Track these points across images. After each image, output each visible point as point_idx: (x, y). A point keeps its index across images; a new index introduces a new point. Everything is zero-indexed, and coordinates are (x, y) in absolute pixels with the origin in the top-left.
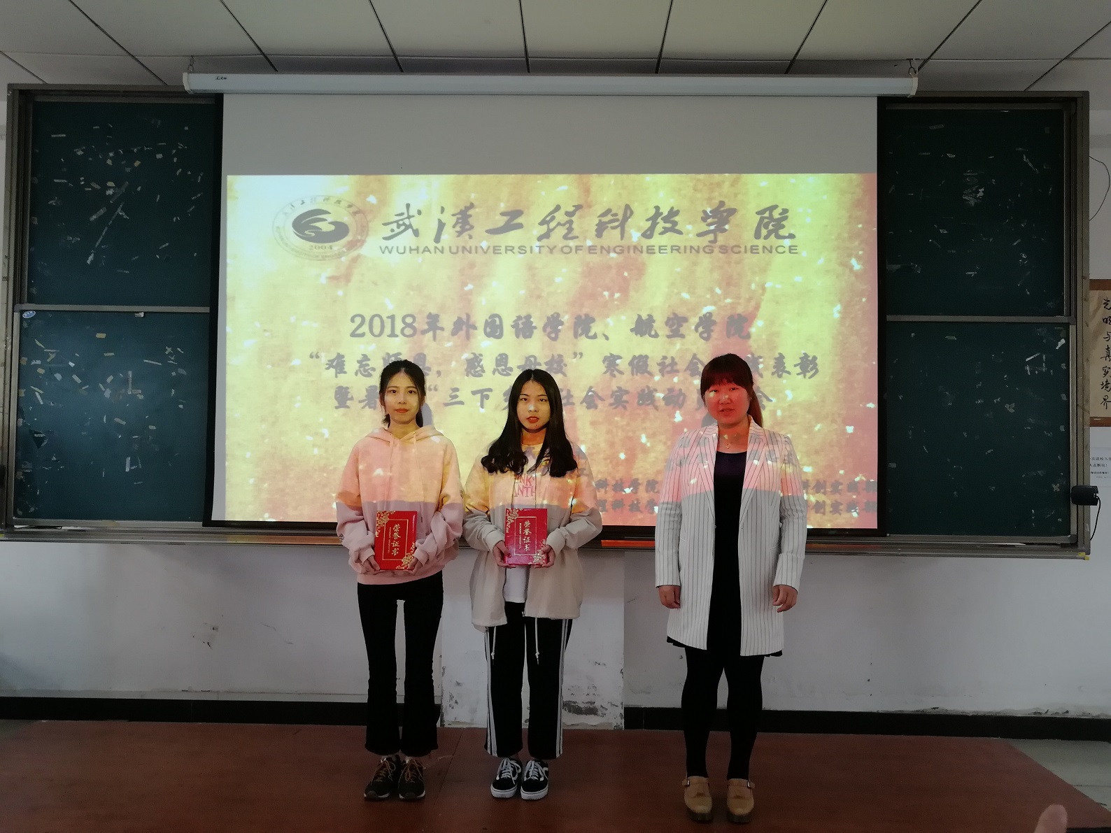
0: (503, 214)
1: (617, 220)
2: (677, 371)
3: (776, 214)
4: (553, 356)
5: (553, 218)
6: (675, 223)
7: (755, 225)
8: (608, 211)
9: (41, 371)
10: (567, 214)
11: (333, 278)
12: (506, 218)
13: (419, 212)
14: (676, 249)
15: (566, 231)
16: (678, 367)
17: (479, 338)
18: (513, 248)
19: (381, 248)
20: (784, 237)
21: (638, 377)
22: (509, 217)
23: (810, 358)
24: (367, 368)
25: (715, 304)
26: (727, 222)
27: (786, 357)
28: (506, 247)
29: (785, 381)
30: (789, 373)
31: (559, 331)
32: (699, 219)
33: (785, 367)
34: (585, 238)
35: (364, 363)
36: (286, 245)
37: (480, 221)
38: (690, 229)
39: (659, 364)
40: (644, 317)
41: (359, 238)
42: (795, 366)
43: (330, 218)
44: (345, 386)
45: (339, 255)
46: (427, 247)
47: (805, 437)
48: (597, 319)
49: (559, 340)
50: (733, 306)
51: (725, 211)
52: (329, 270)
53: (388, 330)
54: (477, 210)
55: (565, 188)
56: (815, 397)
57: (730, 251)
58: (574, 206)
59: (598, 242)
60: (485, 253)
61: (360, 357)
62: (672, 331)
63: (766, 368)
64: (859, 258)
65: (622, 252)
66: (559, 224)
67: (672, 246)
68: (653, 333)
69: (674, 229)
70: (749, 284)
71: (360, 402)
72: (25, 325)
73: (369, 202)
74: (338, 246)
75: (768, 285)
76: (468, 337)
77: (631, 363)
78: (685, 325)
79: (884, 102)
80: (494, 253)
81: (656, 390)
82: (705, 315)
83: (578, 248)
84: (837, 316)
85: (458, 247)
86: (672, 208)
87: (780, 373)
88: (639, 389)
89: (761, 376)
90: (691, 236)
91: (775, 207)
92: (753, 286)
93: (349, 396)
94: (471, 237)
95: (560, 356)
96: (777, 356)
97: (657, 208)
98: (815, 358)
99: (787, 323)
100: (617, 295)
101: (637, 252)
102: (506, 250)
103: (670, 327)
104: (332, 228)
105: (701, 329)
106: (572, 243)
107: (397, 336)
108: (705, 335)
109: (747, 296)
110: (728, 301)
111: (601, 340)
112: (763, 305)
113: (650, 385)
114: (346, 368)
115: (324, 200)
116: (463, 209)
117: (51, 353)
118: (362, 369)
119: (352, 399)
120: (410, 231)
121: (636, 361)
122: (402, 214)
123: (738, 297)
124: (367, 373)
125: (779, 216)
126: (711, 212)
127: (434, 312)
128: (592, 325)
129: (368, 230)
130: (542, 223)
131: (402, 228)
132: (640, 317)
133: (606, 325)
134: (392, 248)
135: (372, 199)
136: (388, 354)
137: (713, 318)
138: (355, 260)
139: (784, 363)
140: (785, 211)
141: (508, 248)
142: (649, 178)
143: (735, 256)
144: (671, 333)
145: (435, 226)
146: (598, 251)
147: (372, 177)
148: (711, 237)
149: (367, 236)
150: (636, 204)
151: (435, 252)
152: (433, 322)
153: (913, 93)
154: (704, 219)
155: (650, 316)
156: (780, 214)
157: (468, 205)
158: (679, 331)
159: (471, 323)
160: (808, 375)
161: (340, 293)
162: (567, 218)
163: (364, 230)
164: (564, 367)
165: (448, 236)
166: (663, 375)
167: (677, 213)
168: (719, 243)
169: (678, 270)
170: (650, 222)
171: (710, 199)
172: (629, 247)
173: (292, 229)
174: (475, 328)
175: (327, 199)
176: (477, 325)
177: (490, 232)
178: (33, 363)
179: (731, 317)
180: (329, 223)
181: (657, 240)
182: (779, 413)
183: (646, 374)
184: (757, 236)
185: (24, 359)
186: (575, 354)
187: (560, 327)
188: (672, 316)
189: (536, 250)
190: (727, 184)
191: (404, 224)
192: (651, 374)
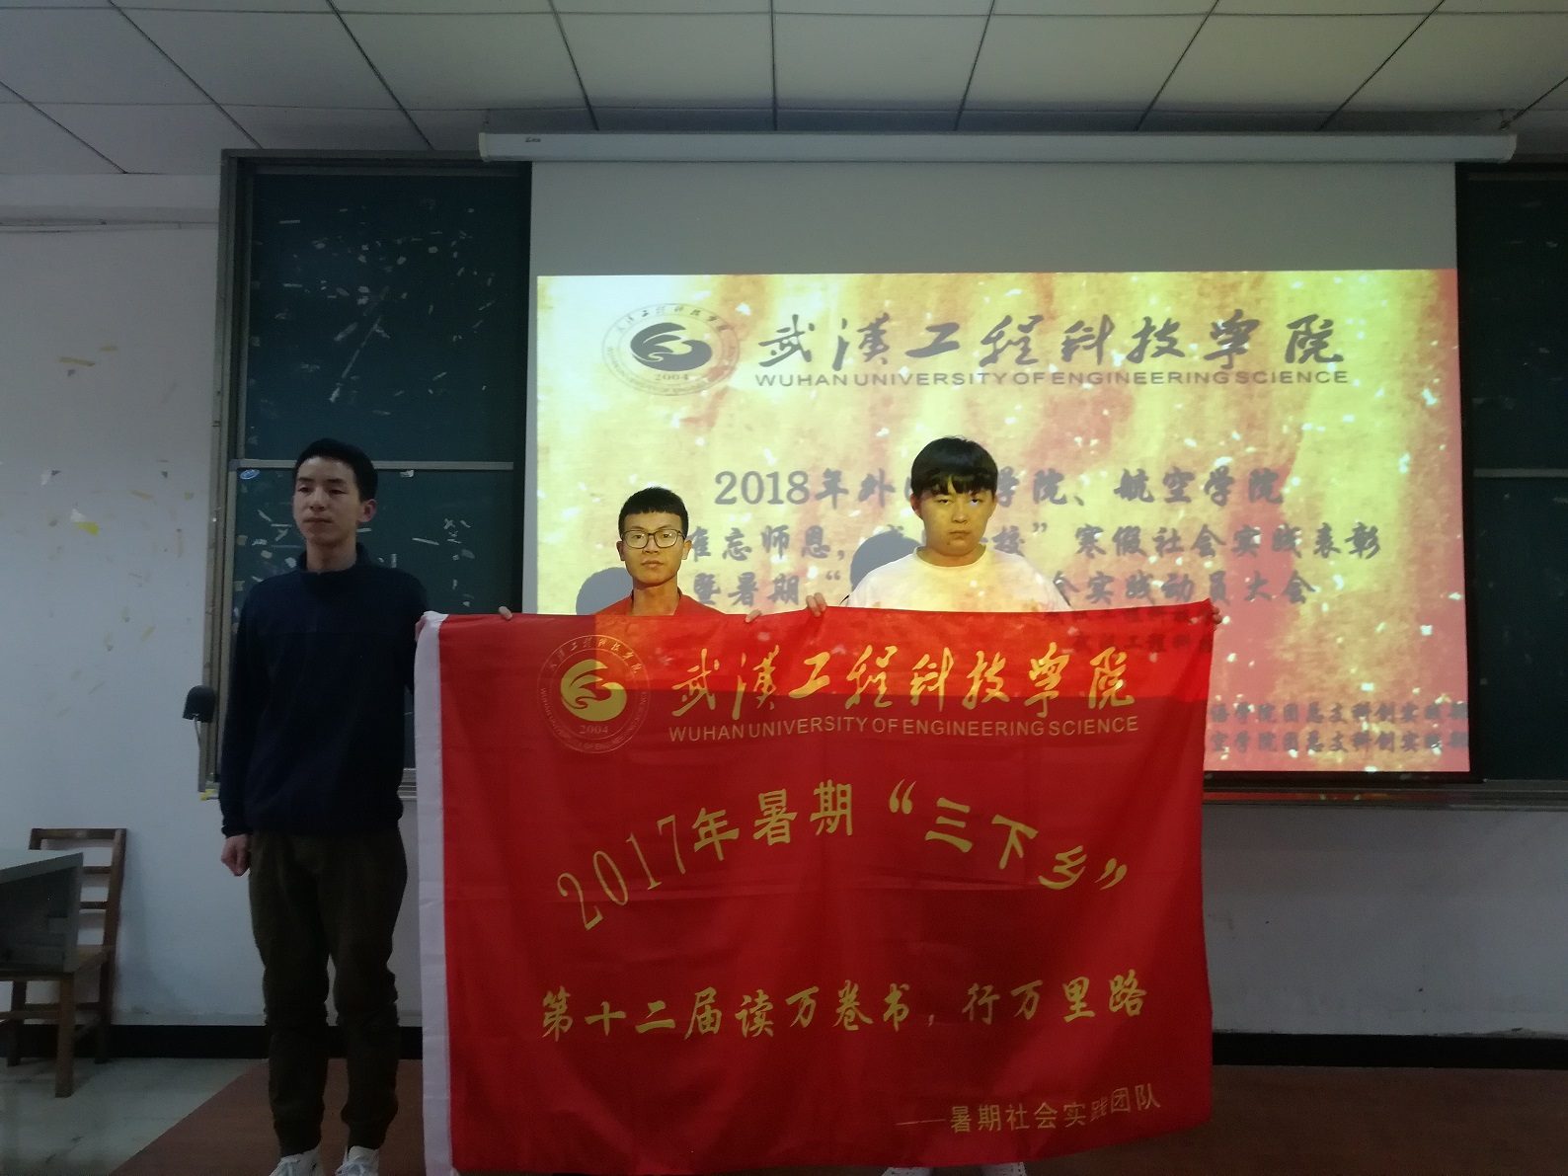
0: (931, 329)
1: (1091, 337)
2: (1181, 549)
3: (1316, 328)
4: (1004, 529)
5: (1001, 335)
6: (1174, 342)
7: (1287, 343)
8: (1079, 325)
9: (267, 555)
10: (1022, 328)
11: (689, 421)
12: (934, 335)
13: (812, 327)
14: (1175, 377)
15: (1020, 353)
16: (1182, 543)
17: (898, 503)
18: (946, 376)
19: (757, 377)
20: (1327, 360)
21: (1126, 558)
22: (938, 333)
23: (1367, 530)
24: (739, 547)
25: (1231, 454)
26: (1246, 339)
27: (1333, 527)
28: (936, 375)
29: (1332, 562)
30: (1337, 550)
31: (1013, 492)
32: (1208, 335)
33: (1332, 543)
34: (1048, 362)
35: (735, 540)
36: (623, 373)
37: (900, 338)
38: (1195, 348)
39: (1155, 540)
40: (1133, 472)
41: (727, 363)
42: (1347, 540)
43: (684, 336)
44: (708, 573)
45: (699, 388)
46: (822, 376)
47: (1363, 640)
48: (1067, 476)
49: (1012, 506)
50: (1257, 456)
51: (1243, 324)
52: (684, 409)
53: (768, 495)
54: (894, 323)
55: (1017, 291)
56: (1375, 585)
57: (1251, 379)
58: (1030, 317)
59: (1066, 367)
60: (906, 383)
61: (729, 532)
62: (1172, 492)
63: (1305, 545)
64: (1434, 389)
65: (1099, 381)
66: (1010, 343)
67: (1170, 373)
68: (1146, 495)
69: (1171, 349)
70: (1280, 426)
71: (731, 595)
72: (244, 490)
73: (740, 312)
74: (696, 375)
75: (1306, 427)
76: (882, 502)
77: (1116, 538)
78: (1191, 483)
79: (1465, 172)
80: (919, 384)
81: (1151, 576)
82: (1218, 470)
83: (1037, 376)
84: (1404, 470)
85: (866, 376)
86: (1169, 320)
87: (1326, 551)
88: (1128, 576)
89: (1299, 555)
90: (1196, 358)
91: (1314, 317)
92: (1285, 429)
93: (715, 588)
94: (885, 362)
95: (1015, 528)
96: (1321, 527)
97: (1148, 320)
98: (1374, 530)
99: (1333, 480)
100: (1094, 442)
101: (1122, 382)
102: (936, 380)
103: (1171, 486)
104: (688, 349)
105: (1213, 490)
106: (1028, 370)
107: (781, 502)
108: (1219, 498)
109: (1277, 442)
110: (1251, 449)
111: (1072, 505)
112: (1300, 456)
113: (1144, 569)
114: (710, 548)
115: (676, 310)
116: (874, 322)
117: (281, 528)
118: (732, 549)
119: (718, 591)
120: (798, 353)
121: (1122, 535)
122: (786, 330)
123: (1264, 445)
124: (739, 555)
125: (1321, 331)
126: (1223, 325)
127: (833, 467)
128: (1059, 484)
129: (739, 353)
130: (985, 342)
131: (788, 349)
132: (1126, 473)
133: (1080, 485)
134: (774, 377)
135: (744, 309)
136: (769, 528)
137: (1230, 474)
138: (721, 395)
139: (1331, 538)
140: (1328, 323)
141: (938, 377)
142: (1135, 278)
143: (1260, 387)
144: (1170, 496)
145: (834, 346)
146: (1066, 379)
147: (743, 278)
148: (1224, 360)
149: (737, 362)
150: (1118, 314)
151: (835, 383)
152: (833, 483)
153: (1508, 156)
154: (1214, 335)
155: (1142, 473)
156: (1322, 327)
157: (881, 316)
158: (1182, 492)
159: (886, 482)
160: (1366, 553)
161: (700, 441)
162: (1021, 335)
163: (733, 352)
164: (1021, 545)
165: (853, 360)
166: (1161, 555)
167: (1176, 327)
168: (1235, 369)
169: (1179, 406)
170: (1139, 339)
171: (1221, 308)
172: (1109, 375)
173: (628, 353)
174: (892, 489)
175: (680, 309)
176: (895, 485)
177: (911, 353)
178: (256, 543)
179: (1255, 473)
180: (684, 343)
181: (1149, 365)
182: (1325, 608)
183: (1137, 554)
184: (1290, 357)
185: (243, 539)
186: (1036, 526)
187: (1013, 488)
188: (1172, 472)
189: (978, 379)
190: (1245, 286)
191: (790, 344)
192: (1144, 554)
